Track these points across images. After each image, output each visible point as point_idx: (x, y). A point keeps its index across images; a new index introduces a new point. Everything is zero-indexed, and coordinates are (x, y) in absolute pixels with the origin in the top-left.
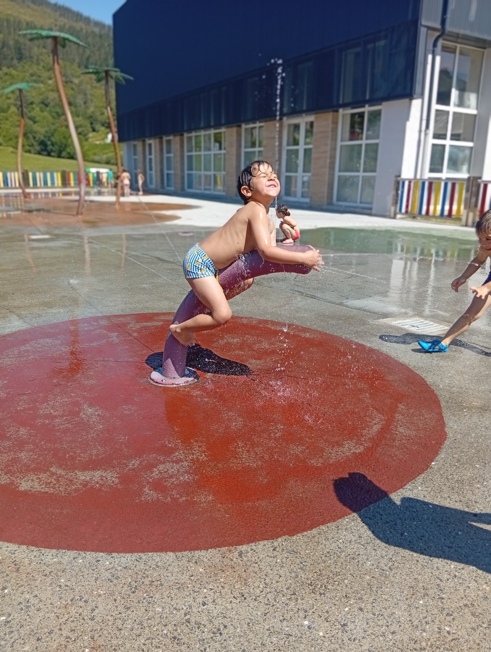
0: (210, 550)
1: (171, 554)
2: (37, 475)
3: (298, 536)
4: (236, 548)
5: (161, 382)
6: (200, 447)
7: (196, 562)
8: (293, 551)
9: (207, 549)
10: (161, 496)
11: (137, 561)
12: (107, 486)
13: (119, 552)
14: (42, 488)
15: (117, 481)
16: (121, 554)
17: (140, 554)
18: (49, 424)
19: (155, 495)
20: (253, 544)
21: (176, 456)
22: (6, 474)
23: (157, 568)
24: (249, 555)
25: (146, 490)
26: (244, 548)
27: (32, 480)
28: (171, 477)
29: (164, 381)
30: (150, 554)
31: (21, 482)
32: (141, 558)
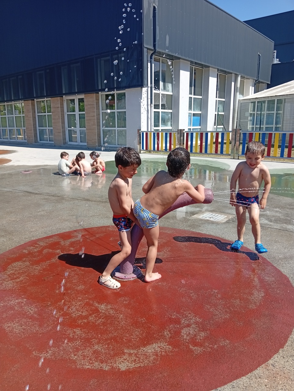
0: (258, 369)
1: (244, 378)
2: (121, 357)
3: (285, 347)
4: (268, 363)
5: (125, 278)
6: (190, 313)
7: (260, 378)
8: (291, 355)
9: (256, 368)
10: (203, 349)
11: (233, 388)
12: (169, 352)
13: (220, 386)
14: (134, 365)
15: (171, 347)
16: (222, 387)
17: (230, 383)
18: (88, 322)
19: (199, 349)
20: (272, 358)
21: (184, 323)
22: (102, 363)
23: (247, 388)
24: (276, 364)
25: (191, 347)
26: (271, 362)
27: (122, 362)
28: (195, 336)
29: (126, 277)
30: (235, 381)
31: (117, 365)
32: (233, 386)
